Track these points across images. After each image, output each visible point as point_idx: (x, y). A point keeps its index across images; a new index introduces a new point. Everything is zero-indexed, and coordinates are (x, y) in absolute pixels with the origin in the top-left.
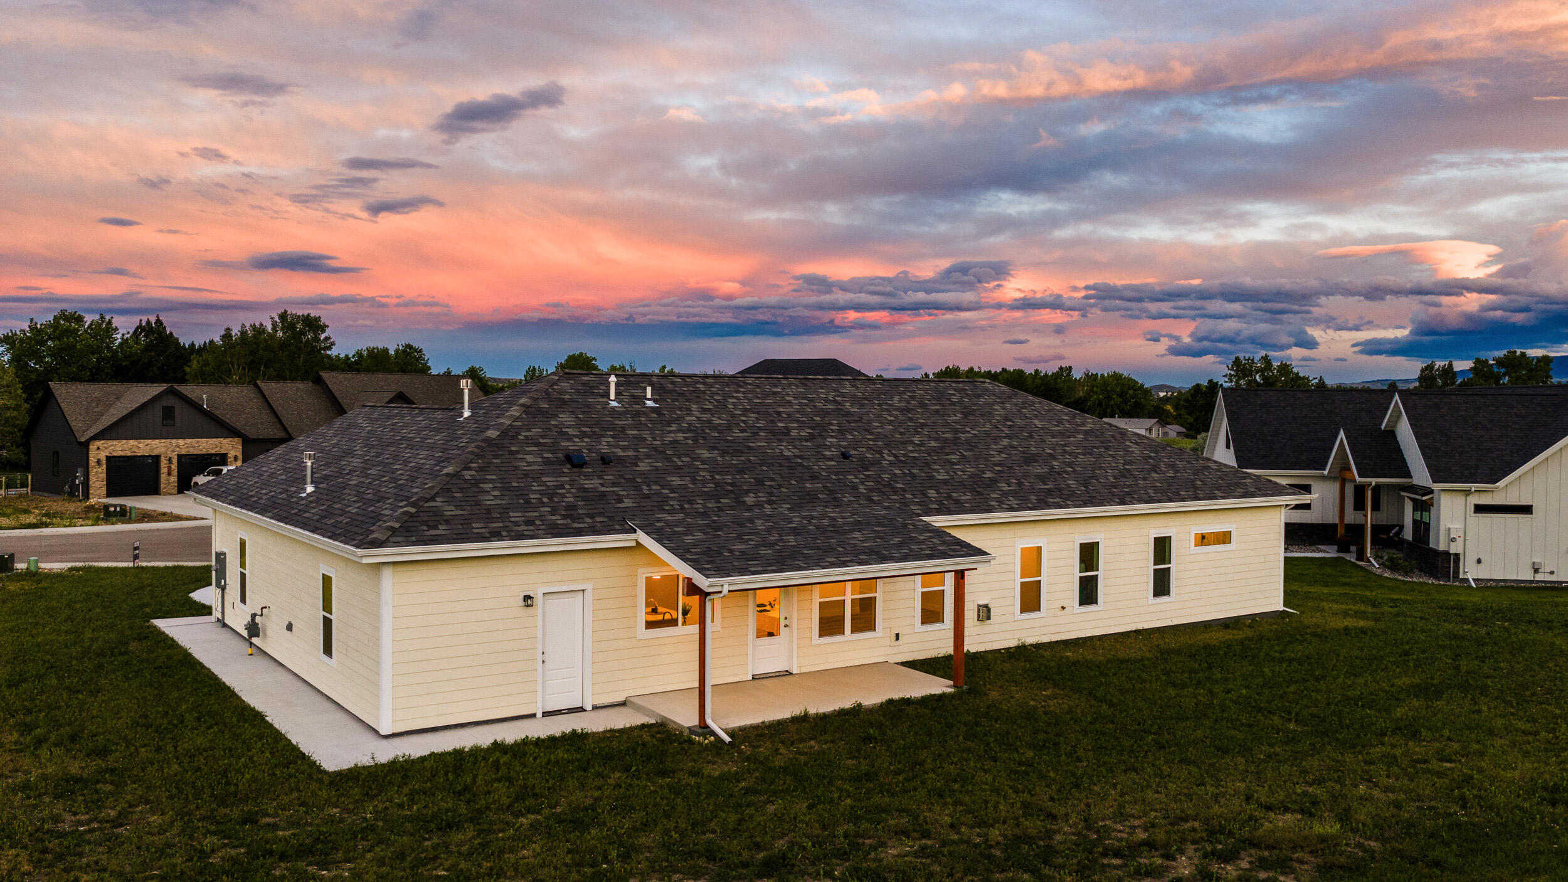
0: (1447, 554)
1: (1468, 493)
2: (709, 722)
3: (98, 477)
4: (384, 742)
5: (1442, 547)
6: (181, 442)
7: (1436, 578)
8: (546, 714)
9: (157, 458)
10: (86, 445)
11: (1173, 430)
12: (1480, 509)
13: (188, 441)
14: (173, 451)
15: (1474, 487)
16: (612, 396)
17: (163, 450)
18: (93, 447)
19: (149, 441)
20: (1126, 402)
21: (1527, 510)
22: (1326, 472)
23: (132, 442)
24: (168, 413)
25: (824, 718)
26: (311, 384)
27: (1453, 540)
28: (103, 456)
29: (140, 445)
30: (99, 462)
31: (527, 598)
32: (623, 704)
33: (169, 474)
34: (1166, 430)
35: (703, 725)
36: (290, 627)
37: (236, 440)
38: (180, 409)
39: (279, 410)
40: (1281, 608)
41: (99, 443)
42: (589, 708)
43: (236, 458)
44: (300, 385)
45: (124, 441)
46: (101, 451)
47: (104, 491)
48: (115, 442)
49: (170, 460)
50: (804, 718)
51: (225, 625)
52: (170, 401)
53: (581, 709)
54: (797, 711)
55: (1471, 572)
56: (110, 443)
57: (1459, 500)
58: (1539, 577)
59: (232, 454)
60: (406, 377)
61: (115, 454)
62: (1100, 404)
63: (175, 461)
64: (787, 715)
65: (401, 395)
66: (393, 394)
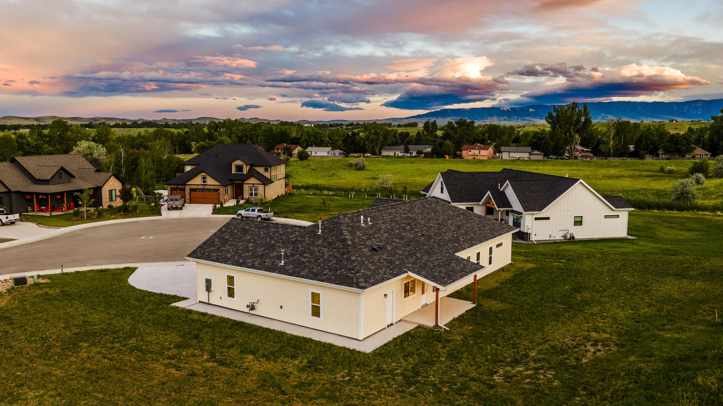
0: (527, 233)
1: (533, 214)
2: (439, 324)
5: (526, 231)
7: (524, 240)
8: (388, 326)
12: (536, 219)
15: (535, 212)
16: (362, 223)
20: (317, 139)
21: (548, 218)
22: (481, 203)
27: (529, 229)
31: (385, 295)
32: (400, 321)
34: (335, 152)
35: (437, 325)
36: (281, 307)
40: (511, 262)
42: (394, 323)
44: (4, 164)
50: (454, 320)
51: (210, 304)
53: (392, 324)
54: (452, 318)
55: (533, 238)
57: (531, 216)
58: (551, 239)
62: (306, 141)
65: (62, 169)
66: (59, 168)
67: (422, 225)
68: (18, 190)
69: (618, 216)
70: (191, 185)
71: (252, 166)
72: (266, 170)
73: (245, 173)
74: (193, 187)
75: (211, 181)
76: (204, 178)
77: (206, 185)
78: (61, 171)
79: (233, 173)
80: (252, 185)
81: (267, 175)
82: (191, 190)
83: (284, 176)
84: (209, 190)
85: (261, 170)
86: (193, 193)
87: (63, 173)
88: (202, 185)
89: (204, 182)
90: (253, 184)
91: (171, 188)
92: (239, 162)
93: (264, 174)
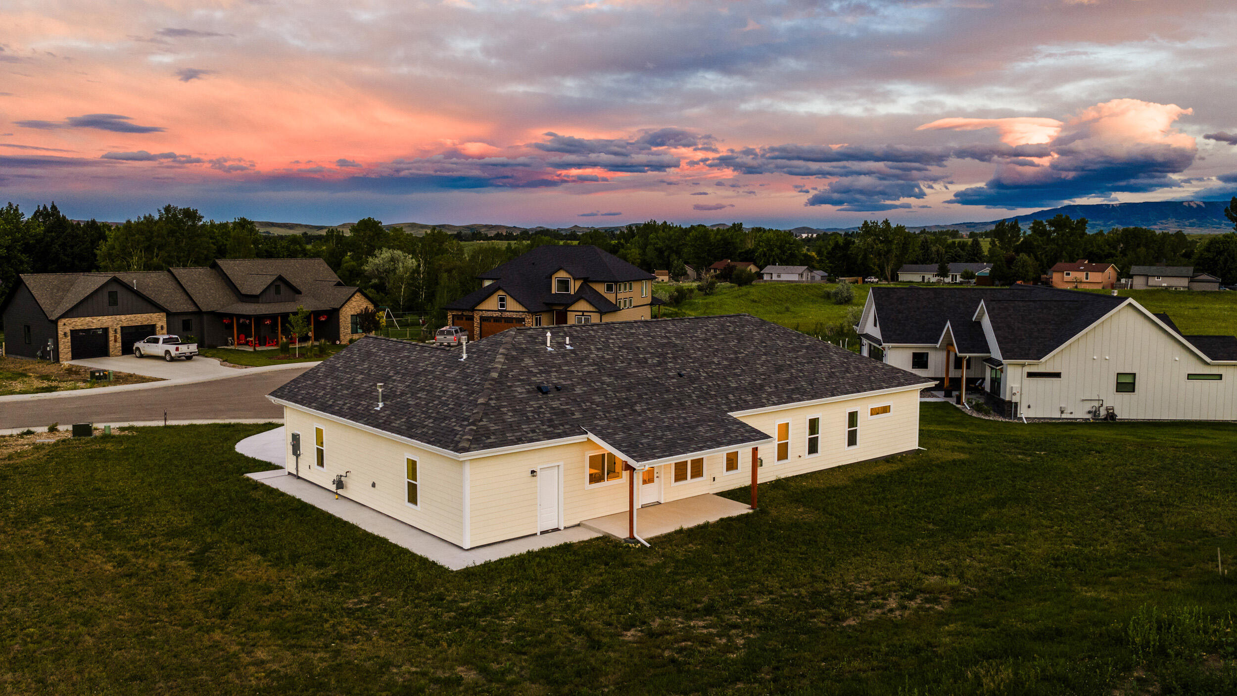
0: (1010, 402)
1: (1023, 365)
2: (636, 535)
3: (65, 346)
4: (467, 553)
5: (1007, 399)
6: (123, 317)
7: (1004, 417)
8: (542, 533)
9: (106, 330)
10: (55, 322)
11: (818, 275)
12: (1030, 375)
13: (128, 316)
14: (118, 324)
15: (1027, 362)
16: (548, 345)
17: (111, 324)
18: (60, 324)
19: (100, 318)
20: (784, 252)
21: (1057, 375)
22: (938, 346)
23: (88, 319)
24: (113, 296)
25: (690, 530)
26: (209, 269)
27: (1014, 394)
28: (68, 329)
29: (94, 321)
30: (65, 334)
31: (533, 472)
32: (579, 525)
33: (116, 341)
34: (813, 274)
35: (632, 537)
36: (374, 485)
37: (162, 314)
38: (122, 294)
39: (189, 290)
40: (917, 448)
41: (64, 321)
42: (562, 528)
43: (162, 328)
44: (200, 270)
45: (82, 318)
46: (66, 326)
47: (70, 355)
48: (76, 319)
49: (116, 331)
50: (681, 531)
51: (299, 478)
52: (114, 288)
53: (557, 530)
54: (678, 528)
55: (1024, 413)
56: (73, 320)
57: (1018, 370)
58: (1064, 416)
59: (159, 325)
60: (278, 261)
61: (77, 328)
62: (765, 255)
63: (119, 331)
64: (673, 530)
65: (280, 278)
66: (275, 277)
67: (691, 358)
68: (212, 309)
69: (1220, 377)
70: (482, 310)
71: (586, 281)
72: (609, 289)
73: (572, 293)
74: (486, 314)
75: (512, 305)
76: (502, 300)
77: (505, 311)
78: (278, 283)
79: (553, 292)
80: (581, 314)
81: (611, 297)
82: (483, 319)
83: (649, 301)
84: (509, 320)
85: (601, 289)
86: (484, 323)
87: (283, 288)
88: (499, 311)
89: (502, 306)
90: (583, 312)
91: (453, 316)
92: (562, 275)
93: (605, 295)
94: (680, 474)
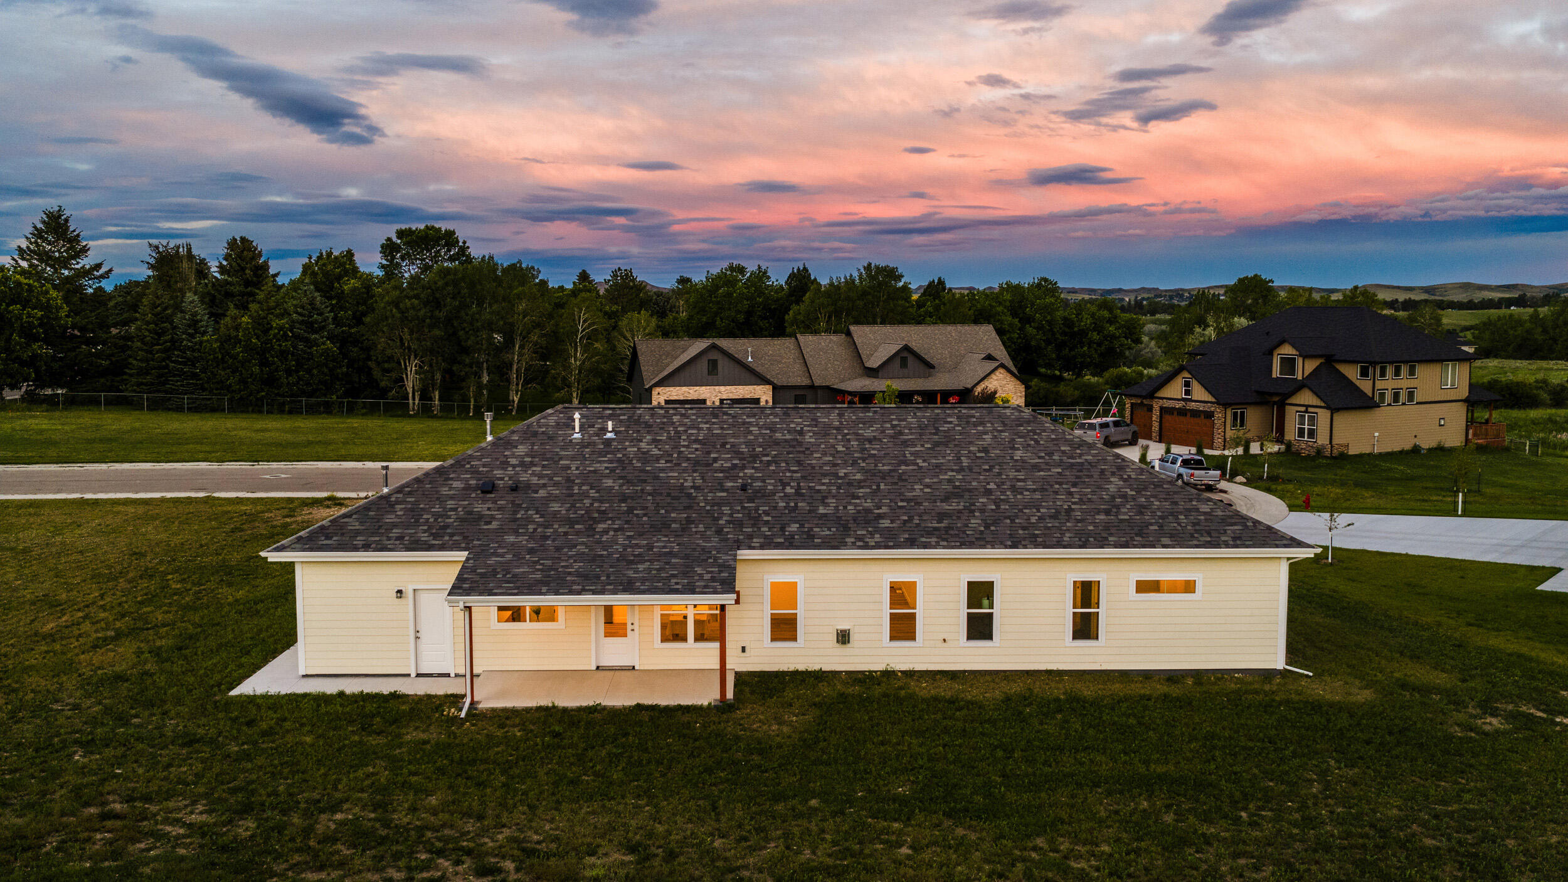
6: (722, 388)
8: (419, 676)
9: (704, 402)
10: (650, 390)
13: (728, 388)
14: (716, 396)
16: (577, 430)
17: (708, 395)
18: (655, 392)
19: (697, 388)
23: (684, 389)
24: (713, 366)
26: (844, 335)
28: (662, 399)
29: (691, 391)
31: (400, 592)
37: (767, 387)
38: (723, 363)
39: (809, 360)
40: (1280, 666)
41: (659, 389)
42: (452, 675)
43: (767, 402)
44: (834, 338)
45: (678, 388)
46: (660, 396)
48: (671, 389)
49: (714, 404)
52: (714, 355)
53: (448, 675)
56: (668, 389)
59: (764, 398)
60: (929, 328)
61: (671, 398)
63: (718, 404)
64: (534, 704)
65: (906, 348)
66: (897, 347)
67: (801, 465)
68: (827, 384)
70: (1162, 398)
71: (1330, 361)
72: (1364, 373)
73: (1300, 378)
74: (1167, 404)
75: (1199, 393)
76: (1187, 384)
77: (1191, 400)
78: (905, 354)
79: (1274, 376)
80: (1303, 409)
81: (1365, 386)
82: (1162, 409)
84: (1195, 413)
85: (1352, 372)
86: (1167, 417)
87: (911, 360)
88: (1183, 400)
89: (1187, 392)
90: (1307, 406)
91: (1132, 404)
92: (1287, 350)
93: (1358, 383)
94: (673, 632)
